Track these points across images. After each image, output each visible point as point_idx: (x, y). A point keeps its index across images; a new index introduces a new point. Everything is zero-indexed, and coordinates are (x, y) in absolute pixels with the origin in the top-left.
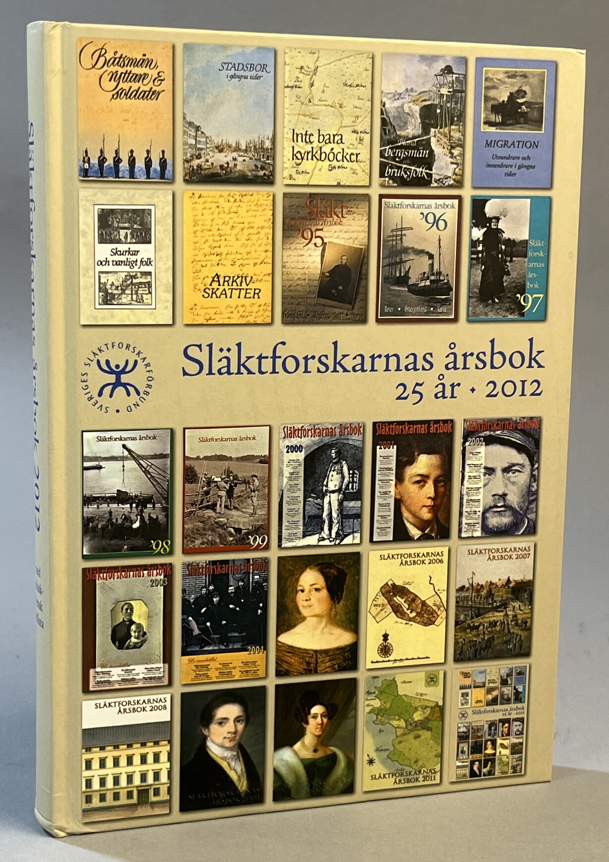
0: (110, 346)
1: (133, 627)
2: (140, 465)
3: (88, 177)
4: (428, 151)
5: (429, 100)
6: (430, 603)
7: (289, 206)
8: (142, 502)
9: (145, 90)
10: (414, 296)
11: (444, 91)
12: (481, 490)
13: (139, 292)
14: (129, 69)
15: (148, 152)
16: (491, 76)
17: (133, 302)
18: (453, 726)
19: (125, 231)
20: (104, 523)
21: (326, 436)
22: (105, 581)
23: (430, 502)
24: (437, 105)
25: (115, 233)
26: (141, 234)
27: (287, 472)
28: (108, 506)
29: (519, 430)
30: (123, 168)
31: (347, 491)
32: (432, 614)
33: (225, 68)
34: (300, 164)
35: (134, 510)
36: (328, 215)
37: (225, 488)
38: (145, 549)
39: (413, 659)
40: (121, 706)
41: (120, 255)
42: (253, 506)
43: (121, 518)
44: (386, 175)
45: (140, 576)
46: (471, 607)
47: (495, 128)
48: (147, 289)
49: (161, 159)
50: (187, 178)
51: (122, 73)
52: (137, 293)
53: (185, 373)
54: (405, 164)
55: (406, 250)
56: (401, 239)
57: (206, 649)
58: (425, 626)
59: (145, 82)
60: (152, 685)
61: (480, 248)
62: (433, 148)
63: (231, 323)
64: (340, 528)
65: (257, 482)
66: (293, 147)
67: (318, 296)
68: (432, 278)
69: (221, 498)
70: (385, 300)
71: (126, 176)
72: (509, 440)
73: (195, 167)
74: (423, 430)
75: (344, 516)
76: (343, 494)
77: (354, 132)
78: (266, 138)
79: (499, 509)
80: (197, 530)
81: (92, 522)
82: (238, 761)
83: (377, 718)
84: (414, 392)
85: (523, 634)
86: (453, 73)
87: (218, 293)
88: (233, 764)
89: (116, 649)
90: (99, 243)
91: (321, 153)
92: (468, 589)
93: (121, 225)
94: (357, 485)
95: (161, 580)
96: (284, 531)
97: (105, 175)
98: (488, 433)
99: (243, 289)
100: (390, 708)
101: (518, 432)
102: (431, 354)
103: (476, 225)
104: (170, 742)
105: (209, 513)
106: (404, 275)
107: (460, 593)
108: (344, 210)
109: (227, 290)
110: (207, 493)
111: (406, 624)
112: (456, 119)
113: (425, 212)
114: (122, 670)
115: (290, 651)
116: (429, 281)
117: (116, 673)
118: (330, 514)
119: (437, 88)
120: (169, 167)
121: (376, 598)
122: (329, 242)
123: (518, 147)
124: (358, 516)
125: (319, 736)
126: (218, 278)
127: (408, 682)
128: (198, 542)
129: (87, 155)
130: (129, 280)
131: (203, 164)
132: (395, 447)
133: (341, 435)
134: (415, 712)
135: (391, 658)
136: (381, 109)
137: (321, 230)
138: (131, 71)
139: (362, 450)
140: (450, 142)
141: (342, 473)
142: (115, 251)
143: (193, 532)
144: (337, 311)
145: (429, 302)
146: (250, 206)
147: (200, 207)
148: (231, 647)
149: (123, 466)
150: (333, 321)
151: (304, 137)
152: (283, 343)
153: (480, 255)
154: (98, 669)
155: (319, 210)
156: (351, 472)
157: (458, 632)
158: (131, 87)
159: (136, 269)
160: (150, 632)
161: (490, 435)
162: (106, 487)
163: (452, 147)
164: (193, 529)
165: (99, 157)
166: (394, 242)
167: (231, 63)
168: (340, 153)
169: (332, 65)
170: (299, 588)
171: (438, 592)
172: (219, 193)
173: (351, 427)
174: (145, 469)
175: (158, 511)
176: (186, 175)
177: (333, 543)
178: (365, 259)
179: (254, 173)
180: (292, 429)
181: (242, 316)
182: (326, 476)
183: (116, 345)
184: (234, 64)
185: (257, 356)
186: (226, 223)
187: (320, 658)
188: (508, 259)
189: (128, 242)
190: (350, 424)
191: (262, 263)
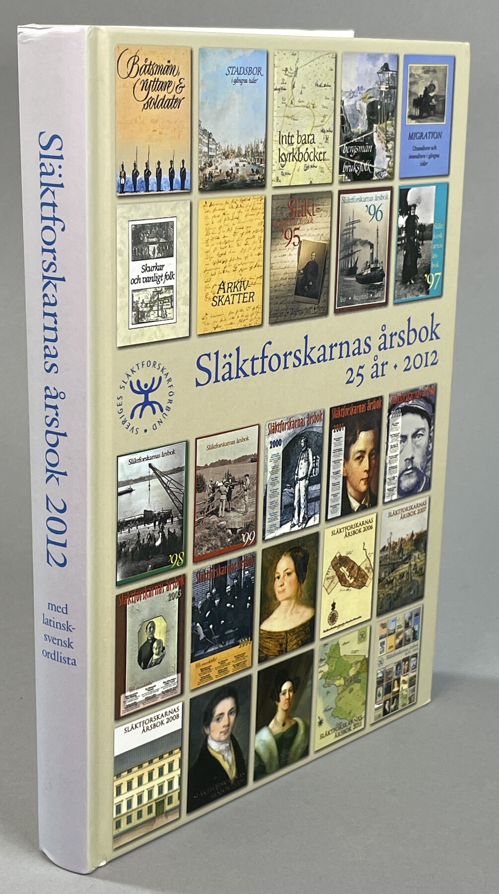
0: (140, 366)
1: (155, 645)
2: (162, 482)
3: (124, 192)
4: (371, 146)
5: (373, 97)
6: (363, 567)
7: (276, 208)
8: (163, 518)
9: (169, 98)
10: (360, 285)
11: (383, 88)
12: (398, 457)
13: (164, 307)
14: (157, 76)
15: (172, 162)
16: (413, 72)
17: (159, 318)
18: (375, 673)
19: (153, 246)
20: (134, 546)
21: (298, 427)
22: (134, 604)
23: (365, 475)
24: (378, 101)
25: (146, 249)
26: (166, 247)
27: (270, 465)
28: (137, 528)
29: (423, 397)
30: (152, 181)
31: (312, 476)
32: (364, 577)
33: (231, 73)
34: (284, 165)
35: (157, 527)
36: (304, 215)
37: (226, 492)
38: (163, 565)
39: (351, 621)
40: (144, 724)
41: (149, 271)
42: (246, 504)
43: (147, 538)
44: (343, 171)
45: (160, 593)
46: (389, 564)
47: (414, 121)
48: (169, 303)
49: (181, 169)
50: (201, 187)
51: (151, 81)
52: (162, 309)
53: (198, 384)
54: (356, 160)
55: (355, 243)
56: (353, 231)
57: (209, 651)
58: (359, 588)
59: (170, 89)
60: (170, 697)
61: (403, 235)
62: (375, 143)
63: (233, 328)
64: (306, 512)
65: (248, 482)
66: (279, 149)
67: (295, 294)
68: (372, 266)
69: (222, 502)
70: (341, 292)
71: (154, 190)
72: (416, 407)
73: (207, 176)
74: (362, 409)
75: (309, 501)
76: (309, 480)
77: (323, 131)
78: (260, 142)
79: (408, 472)
80: (205, 537)
81: (124, 547)
82: (230, 752)
83: (326, 681)
84: (358, 375)
85: (419, 579)
86: (389, 71)
87: (223, 300)
88: (226, 755)
89: (141, 669)
90: (132, 261)
91: (299, 154)
92: (388, 548)
93: (150, 240)
94: (318, 469)
95: (176, 592)
96: (267, 524)
97: (137, 190)
98: (403, 404)
99: (242, 294)
100: (335, 669)
101: (422, 399)
102: (369, 338)
103: (401, 213)
104: (181, 749)
105: (214, 518)
106: (354, 266)
107: (382, 553)
108: (315, 208)
109: (230, 296)
110: (212, 499)
111: (348, 590)
112: (390, 114)
113: (369, 204)
114: (146, 689)
115: (268, 636)
116: (370, 269)
117: (142, 694)
118: (299, 501)
119: (378, 84)
120: (188, 177)
121: (328, 571)
122: (303, 240)
123: (429, 138)
124: (318, 498)
125: (286, 711)
126: (224, 285)
127: (347, 643)
128: (205, 549)
129: (123, 170)
130: (156, 296)
131: (214, 171)
132: (344, 428)
133: (308, 424)
134: (350, 669)
135: (337, 624)
136: (341, 108)
137: (298, 229)
138: (158, 79)
139: (323, 434)
140: (386, 137)
141: (308, 460)
142: (144, 268)
143: (201, 540)
144: (308, 306)
145: (370, 289)
146: (248, 210)
147: (210, 215)
148: (227, 644)
149: (149, 486)
150: (305, 316)
151: (287, 138)
152: (270, 343)
153: (403, 241)
154: (128, 694)
155: (297, 209)
156: (314, 458)
157: (380, 589)
158: (158, 96)
159: (161, 284)
160: (168, 646)
161: (405, 406)
162: (136, 509)
163: (388, 141)
164: (201, 536)
165: (133, 171)
166: (348, 235)
167: (235, 67)
168: (312, 152)
169: (307, 66)
170: (277, 575)
171: (368, 556)
172: (225, 200)
173: (315, 415)
174: (166, 485)
175: (175, 525)
176: (200, 184)
177: (300, 528)
178: (328, 253)
179: (251, 177)
180: (275, 425)
181: (241, 321)
182: (297, 465)
183: (145, 363)
184: (237, 68)
185: (250, 359)
186: (230, 229)
187: (289, 638)
188: (421, 242)
189: (156, 257)
190: (315, 413)
191: (256, 266)
